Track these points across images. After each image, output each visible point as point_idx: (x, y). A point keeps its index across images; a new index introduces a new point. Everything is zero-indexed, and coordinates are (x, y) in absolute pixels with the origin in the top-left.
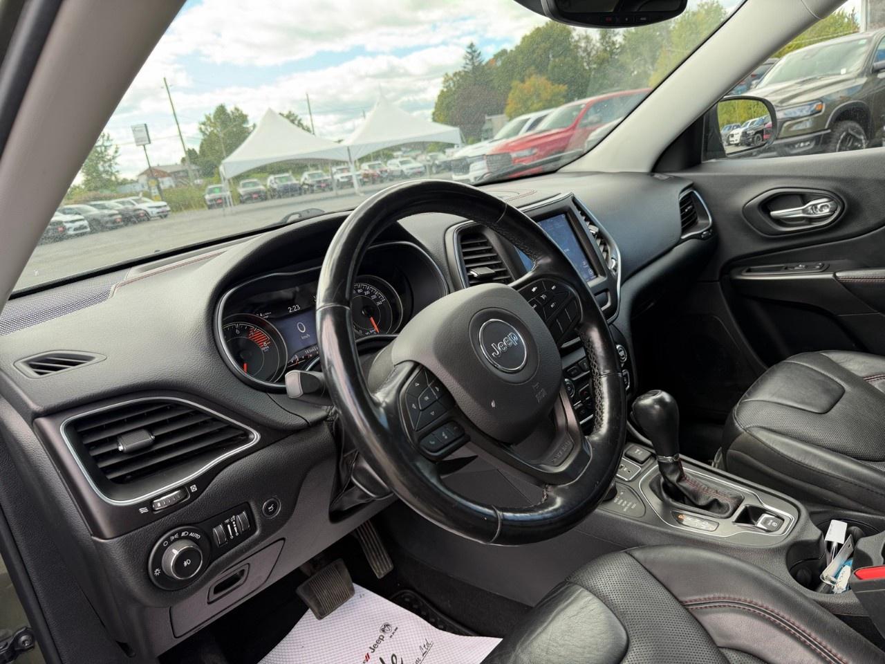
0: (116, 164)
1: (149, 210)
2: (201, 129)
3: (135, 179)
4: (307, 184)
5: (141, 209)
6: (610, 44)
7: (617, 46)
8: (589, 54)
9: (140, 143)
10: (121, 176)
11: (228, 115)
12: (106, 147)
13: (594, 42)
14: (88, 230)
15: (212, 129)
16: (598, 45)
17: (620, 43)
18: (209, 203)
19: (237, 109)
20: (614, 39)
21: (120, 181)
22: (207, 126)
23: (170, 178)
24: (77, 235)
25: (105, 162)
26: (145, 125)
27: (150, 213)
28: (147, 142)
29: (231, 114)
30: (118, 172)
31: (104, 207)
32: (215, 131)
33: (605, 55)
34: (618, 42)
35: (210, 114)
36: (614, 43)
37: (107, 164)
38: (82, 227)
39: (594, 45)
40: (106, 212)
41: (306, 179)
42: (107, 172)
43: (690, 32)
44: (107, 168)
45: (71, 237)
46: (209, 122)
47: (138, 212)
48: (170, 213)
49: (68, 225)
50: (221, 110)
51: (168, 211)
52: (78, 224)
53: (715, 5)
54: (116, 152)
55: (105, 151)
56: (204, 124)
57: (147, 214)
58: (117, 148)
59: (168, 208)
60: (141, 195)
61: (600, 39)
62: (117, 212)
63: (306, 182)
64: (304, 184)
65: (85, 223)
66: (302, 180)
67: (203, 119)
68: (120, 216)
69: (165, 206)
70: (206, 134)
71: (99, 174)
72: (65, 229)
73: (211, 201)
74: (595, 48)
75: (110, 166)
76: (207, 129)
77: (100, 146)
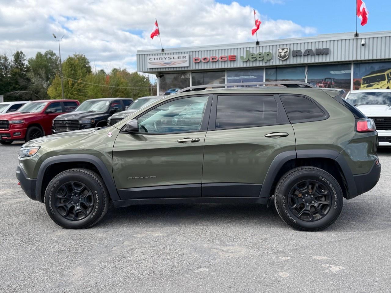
6: (21, 65)
7: (25, 67)
8: (6, 68)
13: (9, 61)
16: (13, 63)
17: (26, 65)
20: (24, 62)
33: (17, 70)
34: (26, 64)
36: (23, 64)
39: (10, 63)
43: (71, 69)
53: (83, 57)
61: (14, 61)
74: (10, 64)
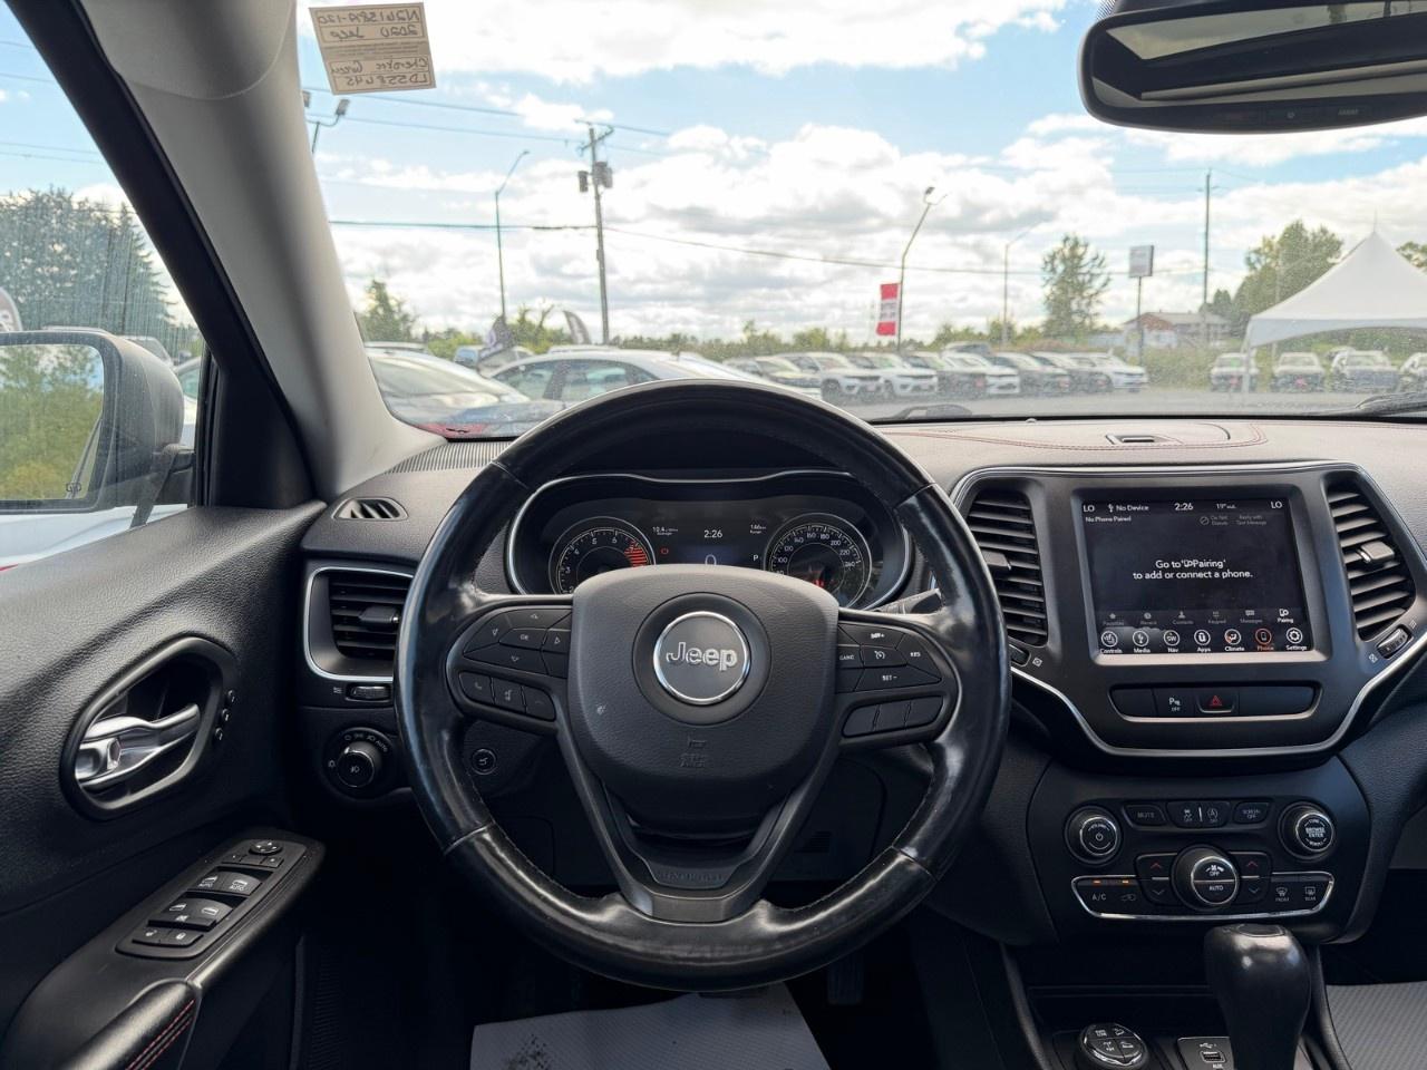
0: (1098, 302)
1: (1114, 378)
2: (1248, 259)
3: (1120, 327)
4: (1414, 376)
5: (1101, 374)
9: (1137, 274)
10: (1100, 322)
11: (1307, 239)
12: (1092, 275)
14: (1017, 391)
15: (1268, 260)
18: (1214, 382)
19: (1324, 231)
21: (1094, 327)
22: (1261, 255)
23: (1172, 333)
24: (999, 396)
25: (1083, 298)
26: (1152, 248)
27: (1113, 381)
28: (1147, 273)
29: (1311, 238)
30: (1096, 314)
31: (1051, 363)
32: (1273, 265)
35: (1273, 237)
37: (1085, 302)
38: (1010, 386)
40: (1049, 369)
41: (1413, 366)
42: (1080, 312)
44: (1083, 307)
45: (991, 397)
46: (1267, 250)
47: (1096, 377)
48: (1146, 386)
49: (991, 381)
50: (1295, 231)
51: (1142, 383)
52: (1005, 381)
54: (1105, 285)
55: (1090, 281)
56: (1257, 252)
57: (1109, 382)
58: (1109, 280)
59: (1145, 379)
60: (1111, 352)
62: (1065, 372)
63: (1413, 371)
64: (1407, 373)
65: (1016, 381)
66: (1407, 365)
67: (1259, 244)
68: (1067, 379)
69: (1141, 375)
70: (1255, 268)
71: (1070, 313)
72: (987, 386)
73: (1220, 377)
75: (1089, 304)
76: (1259, 261)
77: (1084, 274)
